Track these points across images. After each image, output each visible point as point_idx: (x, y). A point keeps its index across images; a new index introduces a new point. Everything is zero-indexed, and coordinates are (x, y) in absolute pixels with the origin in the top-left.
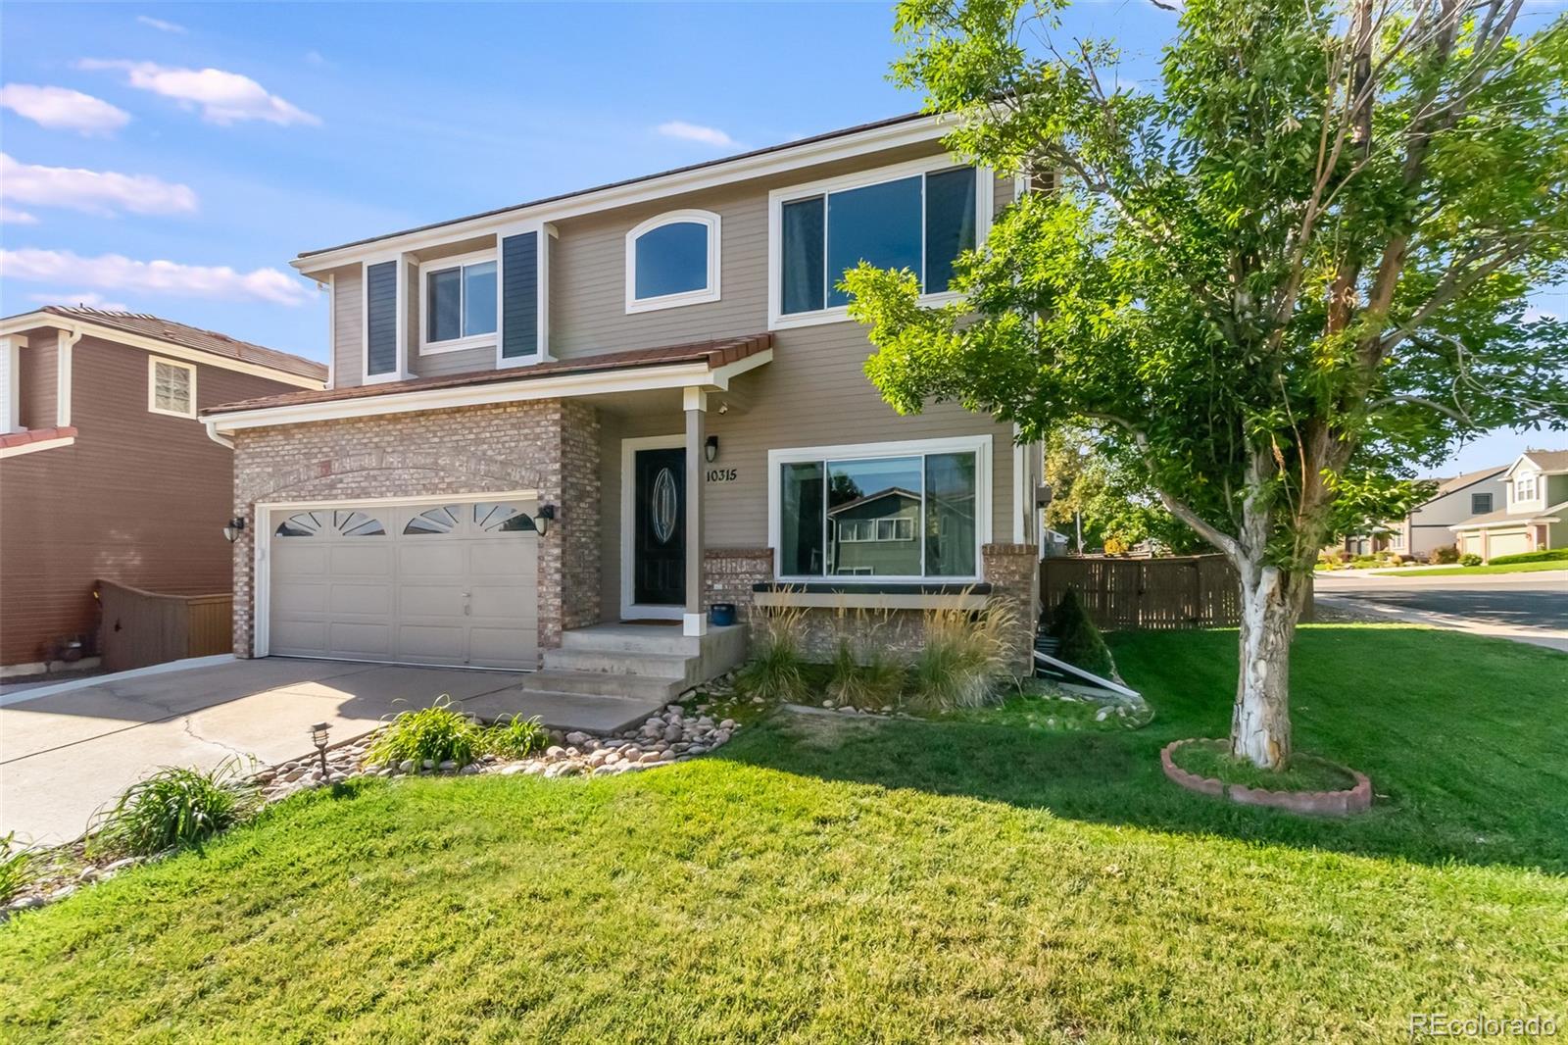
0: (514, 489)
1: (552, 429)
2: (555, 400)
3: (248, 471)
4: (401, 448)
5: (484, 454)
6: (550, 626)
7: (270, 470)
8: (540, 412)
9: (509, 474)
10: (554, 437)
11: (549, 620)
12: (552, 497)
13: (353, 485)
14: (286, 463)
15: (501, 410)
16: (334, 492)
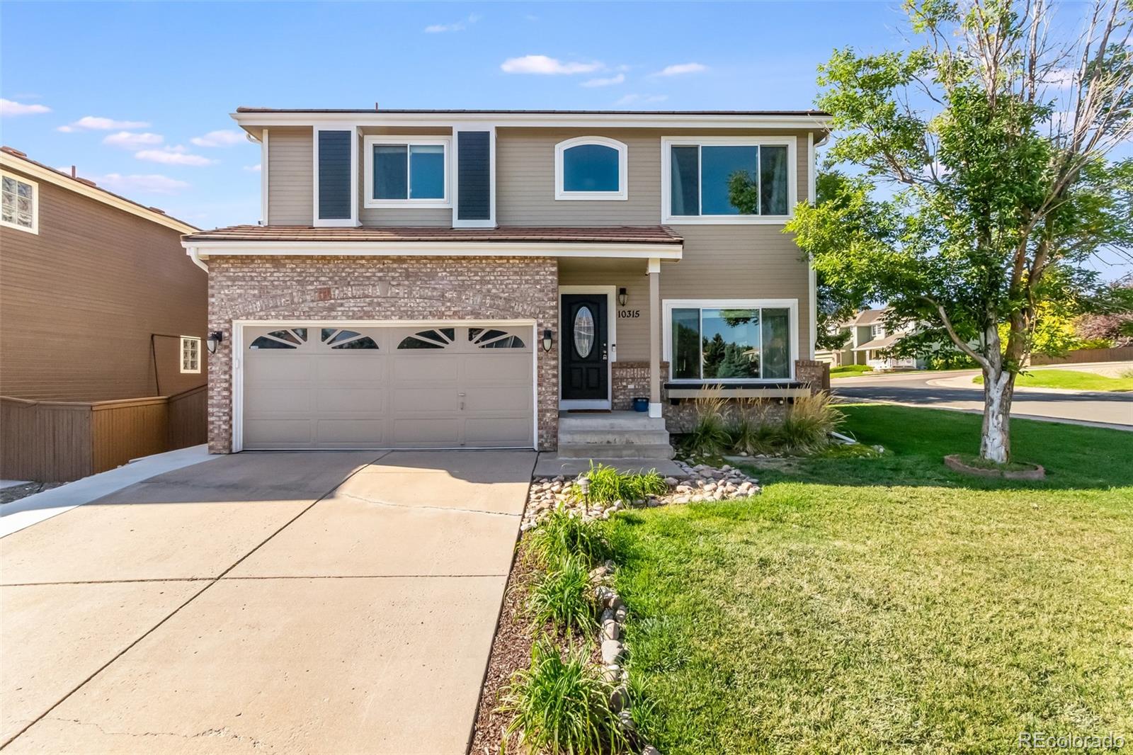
0: (516, 317)
1: (550, 278)
2: (552, 258)
3: (226, 291)
4: (406, 283)
5: (489, 291)
6: (548, 415)
7: (256, 292)
8: (539, 265)
9: (513, 308)
10: (552, 283)
11: (547, 411)
12: (550, 325)
13: (356, 309)
14: (275, 287)
15: (505, 261)
16: (334, 314)
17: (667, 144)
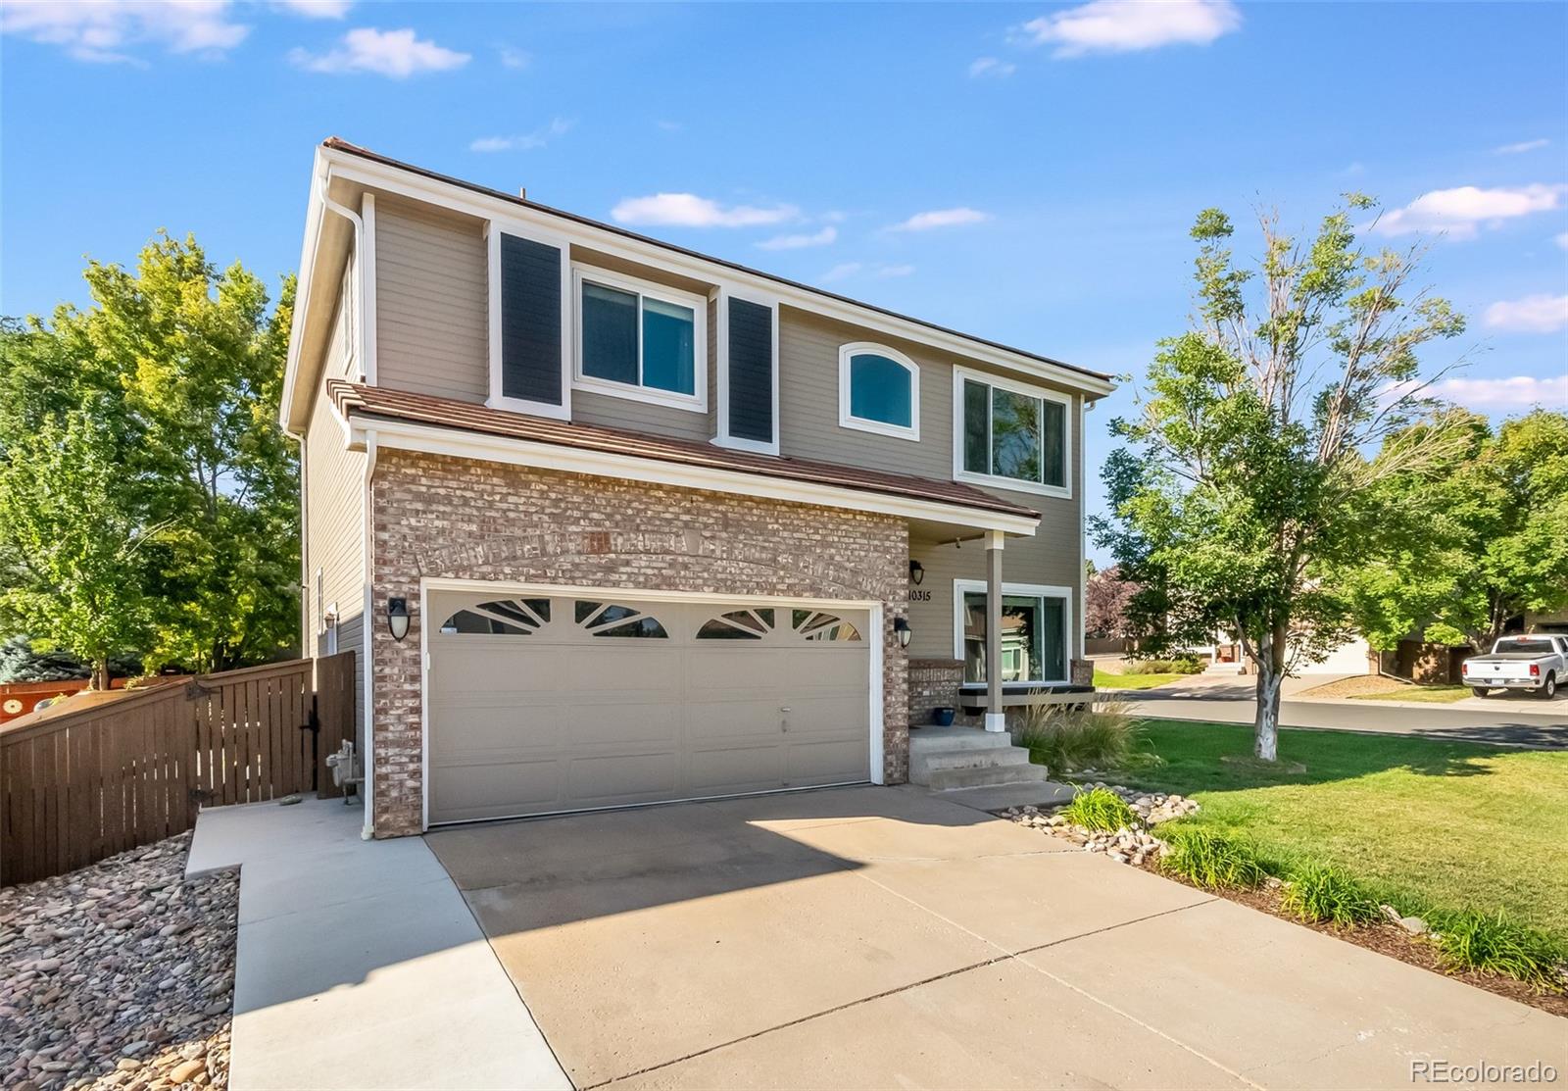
0: (863, 598)
1: (901, 545)
2: (904, 518)
4: (724, 535)
5: (832, 557)
6: (898, 733)
8: (889, 527)
9: (861, 584)
10: (903, 552)
11: (896, 728)
12: (901, 611)
13: (649, 571)
15: (850, 516)
16: (615, 577)
17: (960, 375)
